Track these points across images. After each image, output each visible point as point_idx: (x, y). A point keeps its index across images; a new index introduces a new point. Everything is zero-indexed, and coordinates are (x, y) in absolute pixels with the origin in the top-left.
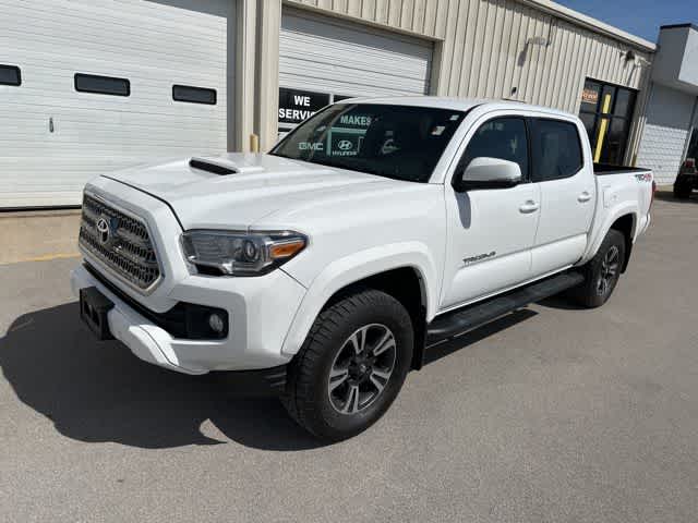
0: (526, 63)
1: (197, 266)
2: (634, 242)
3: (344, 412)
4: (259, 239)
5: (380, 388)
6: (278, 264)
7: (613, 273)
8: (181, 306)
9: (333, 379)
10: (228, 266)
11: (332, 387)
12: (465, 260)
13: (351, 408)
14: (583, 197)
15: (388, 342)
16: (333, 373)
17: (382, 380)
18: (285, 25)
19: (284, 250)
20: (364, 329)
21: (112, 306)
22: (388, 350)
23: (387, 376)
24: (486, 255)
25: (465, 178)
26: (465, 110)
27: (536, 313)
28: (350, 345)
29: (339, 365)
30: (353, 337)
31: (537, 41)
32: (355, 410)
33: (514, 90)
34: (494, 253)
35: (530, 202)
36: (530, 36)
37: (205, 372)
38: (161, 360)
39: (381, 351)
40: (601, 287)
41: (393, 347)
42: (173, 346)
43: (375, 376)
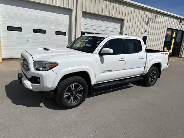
0: (149, 24)
1: (36, 68)
2: (161, 70)
3: (69, 102)
4: (47, 64)
5: (79, 98)
6: (50, 69)
7: (155, 78)
8: (33, 76)
9: (66, 95)
10: (41, 69)
11: (65, 96)
12: (103, 71)
13: (71, 102)
14: (141, 58)
15: (81, 88)
16: (65, 93)
17: (80, 97)
18: (83, 16)
19: (52, 66)
20: (74, 84)
21: (23, 77)
22: (81, 90)
23: (81, 96)
24: (109, 70)
25: (101, 53)
26: (105, 37)
27: (132, 87)
28: (70, 87)
29: (67, 91)
30: (71, 86)
31: (151, 18)
32: (72, 102)
33: (145, 31)
34: (111, 70)
35: (123, 59)
36: (150, 17)
37: (38, 91)
38: (29, 87)
39: (79, 90)
40: (151, 81)
41: (82, 89)
42: (31, 85)
43: (77, 95)
